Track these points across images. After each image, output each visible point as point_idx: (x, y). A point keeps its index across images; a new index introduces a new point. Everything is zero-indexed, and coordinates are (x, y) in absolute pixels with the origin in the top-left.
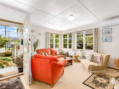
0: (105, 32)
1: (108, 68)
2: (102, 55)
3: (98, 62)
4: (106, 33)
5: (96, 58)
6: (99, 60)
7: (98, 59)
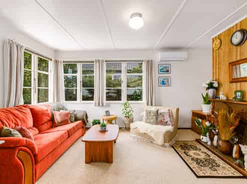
0: (162, 69)
1: (180, 130)
2: (169, 110)
3: (167, 122)
4: (164, 72)
5: (163, 116)
6: (167, 119)
7: (165, 118)
